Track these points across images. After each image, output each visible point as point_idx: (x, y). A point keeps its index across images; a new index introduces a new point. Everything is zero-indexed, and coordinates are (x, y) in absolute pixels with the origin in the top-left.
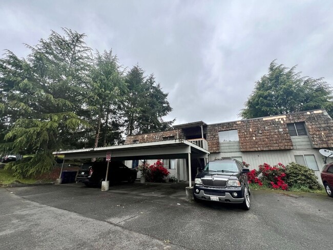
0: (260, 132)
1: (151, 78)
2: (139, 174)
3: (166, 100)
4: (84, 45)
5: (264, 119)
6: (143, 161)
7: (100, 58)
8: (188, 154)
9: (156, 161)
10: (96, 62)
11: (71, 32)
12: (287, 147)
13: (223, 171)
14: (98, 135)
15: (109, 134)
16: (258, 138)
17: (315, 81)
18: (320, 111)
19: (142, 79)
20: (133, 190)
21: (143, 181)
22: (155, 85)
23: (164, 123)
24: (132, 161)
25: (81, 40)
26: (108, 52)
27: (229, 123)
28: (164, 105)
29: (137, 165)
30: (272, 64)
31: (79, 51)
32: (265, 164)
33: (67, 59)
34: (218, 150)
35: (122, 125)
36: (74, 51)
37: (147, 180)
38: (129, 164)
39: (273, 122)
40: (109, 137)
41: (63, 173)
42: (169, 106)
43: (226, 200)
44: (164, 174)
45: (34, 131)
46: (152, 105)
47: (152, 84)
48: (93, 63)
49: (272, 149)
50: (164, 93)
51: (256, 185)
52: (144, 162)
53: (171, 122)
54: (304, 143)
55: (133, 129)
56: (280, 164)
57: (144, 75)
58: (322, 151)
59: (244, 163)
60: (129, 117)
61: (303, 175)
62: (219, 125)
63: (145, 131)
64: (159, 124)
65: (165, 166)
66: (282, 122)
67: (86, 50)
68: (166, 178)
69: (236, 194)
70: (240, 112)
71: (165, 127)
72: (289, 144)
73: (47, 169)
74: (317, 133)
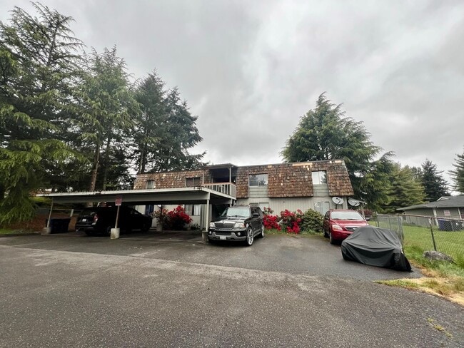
0: (288, 178)
1: (174, 94)
2: (155, 221)
3: (194, 125)
4: (70, 35)
5: (293, 165)
6: (160, 206)
7: (98, 60)
8: (206, 200)
9: (176, 206)
10: (91, 65)
11: (48, 11)
12: (308, 195)
13: (236, 216)
14: (96, 170)
15: (111, 169)
16: (285, 184)
17: (355, 124)
18: (340, 161)
19: (162, 94)
20: (148, 237)
21: (159, 229)
22: (179, 103)
23: (190, 156)
24: (145, 206)
25: (65, 25)
26: (111, 50)
27: (260, 166)
28: (191, 132)
29: (152, 210)
30: (321, 96)
31: (63, 44)
32: (286, 210)
33: (42, 53)
34: (246, 195)
35: (131, 157)
36: (53, 43)
37: (164, 228)
38: (141, 209)
39: (301, 169)
40: (111, 173)
41: (51, 221)
42: (197, 135)
43: (232, 238)
44: (185, 222)
45: (7, 166)
46: (175, 132)
47: (176, 101)
48: (88, 67)
49: (296, 195)
50: (192, 116)
51: (275, 230)
52: (161, 208)
53: (199, 156)
54: (323, 191)
55: (146, 163)
56: (299, 211)
57: (164, 89)
58: (334, 199)
59: (269, 209)
60: (141, 146)
61: (313, 220)
62: (250, 167)
63: (164, 167)
64: (184, 158)
65: (187, 212)
66: (308, 169)
67: (75, 44)
68: (187, 226)
69: (239, 234)
70: (283, 150)
71: (191, 163)
72: (311, 191)
73: (27, 215)
74: (334, 182)
